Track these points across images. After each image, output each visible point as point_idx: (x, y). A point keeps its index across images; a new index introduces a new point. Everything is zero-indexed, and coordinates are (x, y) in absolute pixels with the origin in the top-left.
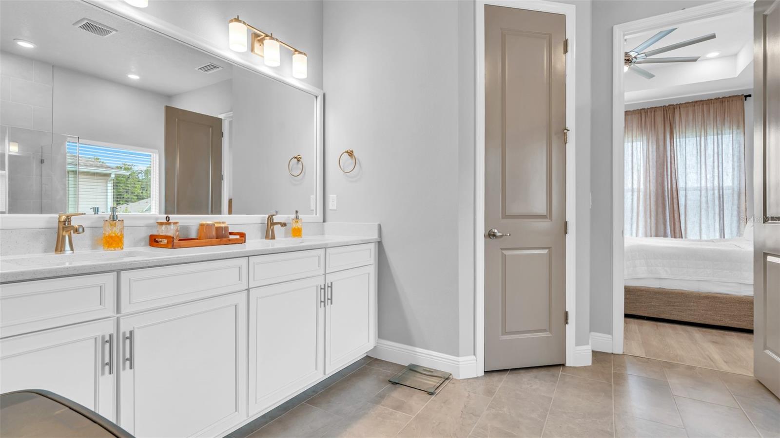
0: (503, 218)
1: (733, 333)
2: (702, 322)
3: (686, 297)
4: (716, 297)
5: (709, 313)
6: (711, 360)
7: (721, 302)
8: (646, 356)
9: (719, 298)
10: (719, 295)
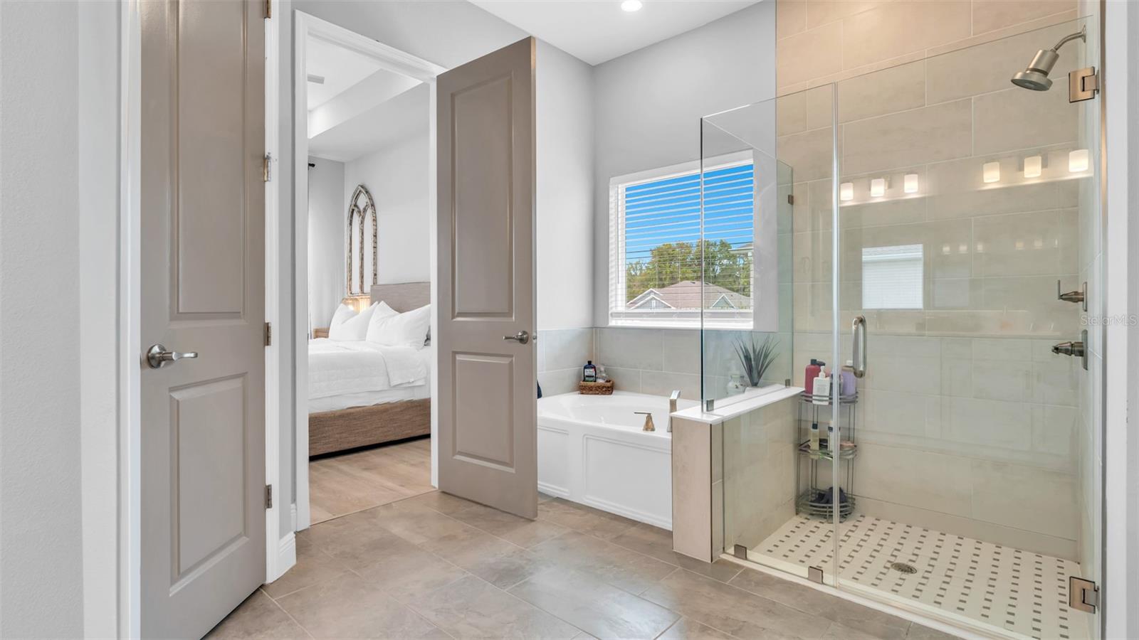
0: (172, 319)
1: (367, 453)
2: (337, 450)
3: (321, 421)
4: (350, 414)
5: (344, 435)
6: (391, 490)
7: (355, 419)
8: (334, 515)
9: (353, 413)
10: (352, 410)
